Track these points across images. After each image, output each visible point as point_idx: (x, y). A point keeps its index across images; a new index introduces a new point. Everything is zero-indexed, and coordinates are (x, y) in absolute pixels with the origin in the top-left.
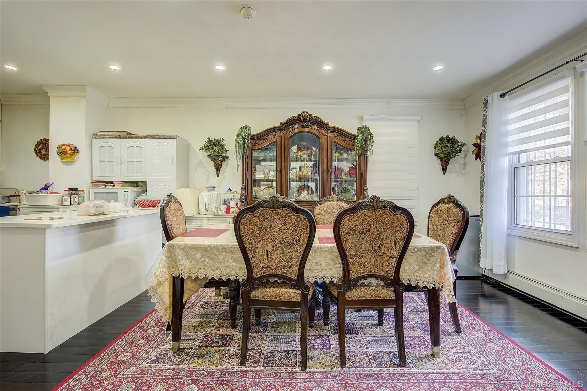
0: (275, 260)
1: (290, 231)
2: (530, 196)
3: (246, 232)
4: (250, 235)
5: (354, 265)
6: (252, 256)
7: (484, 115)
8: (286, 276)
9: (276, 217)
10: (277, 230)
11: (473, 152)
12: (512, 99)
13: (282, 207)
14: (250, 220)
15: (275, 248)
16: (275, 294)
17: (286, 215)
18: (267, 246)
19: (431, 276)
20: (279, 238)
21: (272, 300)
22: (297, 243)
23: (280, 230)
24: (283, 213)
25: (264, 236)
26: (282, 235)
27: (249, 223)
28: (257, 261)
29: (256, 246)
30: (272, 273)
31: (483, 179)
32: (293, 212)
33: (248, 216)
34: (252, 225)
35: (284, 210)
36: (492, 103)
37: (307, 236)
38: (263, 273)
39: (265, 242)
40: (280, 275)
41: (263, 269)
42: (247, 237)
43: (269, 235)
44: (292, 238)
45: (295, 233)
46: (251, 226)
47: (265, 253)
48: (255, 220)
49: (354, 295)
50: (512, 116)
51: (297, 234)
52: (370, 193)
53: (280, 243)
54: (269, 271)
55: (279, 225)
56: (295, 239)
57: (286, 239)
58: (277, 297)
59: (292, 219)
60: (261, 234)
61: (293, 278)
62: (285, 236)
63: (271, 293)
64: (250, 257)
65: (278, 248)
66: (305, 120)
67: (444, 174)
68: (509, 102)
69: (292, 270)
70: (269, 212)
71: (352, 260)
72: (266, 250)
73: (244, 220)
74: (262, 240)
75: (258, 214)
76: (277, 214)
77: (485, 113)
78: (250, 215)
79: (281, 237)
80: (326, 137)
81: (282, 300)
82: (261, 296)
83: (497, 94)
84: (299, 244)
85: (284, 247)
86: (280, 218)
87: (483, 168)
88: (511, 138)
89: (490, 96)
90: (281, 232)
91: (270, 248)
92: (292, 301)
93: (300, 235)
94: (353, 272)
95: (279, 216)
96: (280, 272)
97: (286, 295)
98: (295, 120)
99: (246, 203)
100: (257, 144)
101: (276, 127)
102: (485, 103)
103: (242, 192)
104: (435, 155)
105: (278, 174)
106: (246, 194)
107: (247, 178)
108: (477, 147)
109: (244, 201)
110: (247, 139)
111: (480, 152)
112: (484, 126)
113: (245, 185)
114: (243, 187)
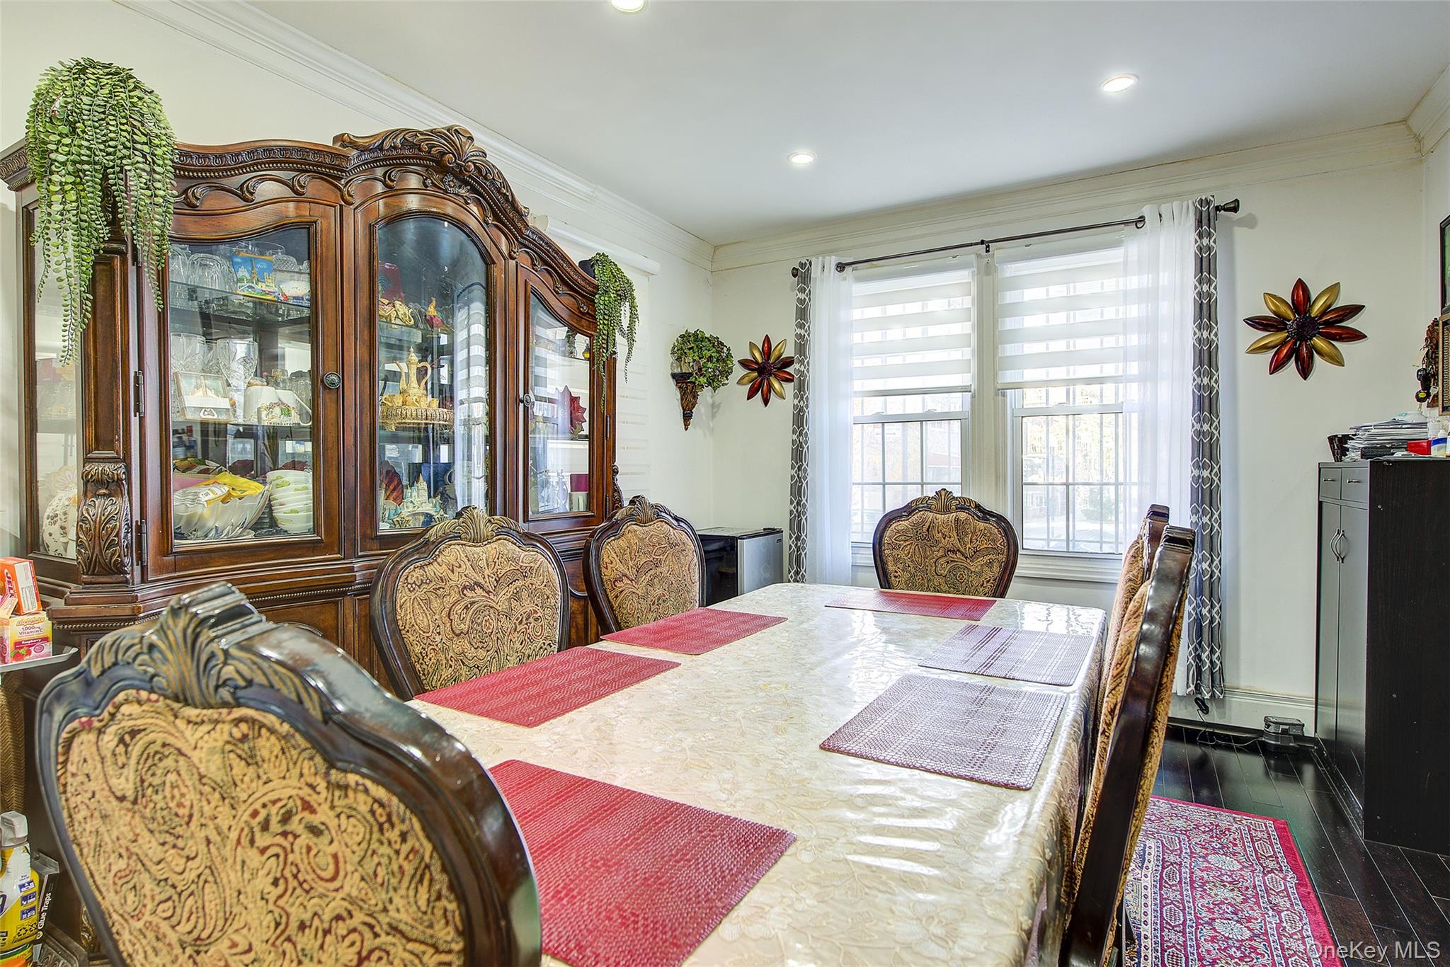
7: (801, 301)
11: (741, 382)
12: (859, 280)
31: (801, 446)
36: (821, 278)
50: (857, 314)
66: (458, 166)
67: (686, 429)
68: (854, 285)
77: (802, 296)
80: (512, 264)
83: (833, 260)
87: (799, 419)
89: (818, 262)
98: (420, 150)
99: (137, 570)
100: (194, 207)
101: (318, 151)
102: (802, 274)
103: (100, 507)
104: (674, 376)
105: (324, 400)
106: (137, 517)
107: (137, 409)
108: (753, 370)
109: (126, 560)
110: (160, 162)
111: (761, 382)
112: (801, 326)
113: (126, 459)
114: (109, 468)
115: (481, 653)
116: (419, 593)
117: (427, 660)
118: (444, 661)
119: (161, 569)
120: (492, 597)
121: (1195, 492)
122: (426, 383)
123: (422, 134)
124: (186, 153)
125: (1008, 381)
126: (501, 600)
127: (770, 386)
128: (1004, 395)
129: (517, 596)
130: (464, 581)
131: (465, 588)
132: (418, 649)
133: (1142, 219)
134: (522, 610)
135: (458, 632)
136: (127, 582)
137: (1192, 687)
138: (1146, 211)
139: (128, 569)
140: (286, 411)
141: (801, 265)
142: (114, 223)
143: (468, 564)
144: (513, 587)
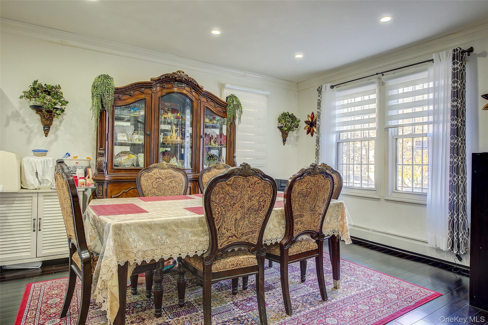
0: (241, 228)
1: (258, 198)
2: (348, 164)
3: (217, 201)
4: (221, 205)
5: (297, 224)
6: (220, 227)
7: (319, 100)
8: (248, 242)
9: (247, 185)
10: (246, 197)
11: (305, 129)
12: (339, 91)
13: (253, 175)
14: (222, 188)
15: (243, 216)
16: (235, 263)
17: (255, 183)
18: (236, 214)
19: (337, 226)
20: (247, 205)
21: (233, 269)
22: (262, 208)
23: (249, 197)
24: (253, 180)
25: (234, 204)
26: (251, 202)
27: (221, 192)
28: (224, 231)
29: (225, 215)
30: (235, 241)
31: (318, 150)
32: (261, 180)
33: (221, 185)
34: (224, 193)
35: (255, 178)
36: (325, 91)
37: (269, 202)
38: (228, 243)
39: (234, 211)
40: (243, 242)
41: (229, 238)
42: (218, 207)
43: (239, 203)
44: (258, 205)
45: (261, 200)
46: (223, 195)
47: (234, 221)
48: (227, 188)
49: (293, 251)
50: (338, 103)
51: (263, 200)
52: (239, 161)
53: (248, 210)
54: (234, 240)
55: (249, 192)
56: (261, 205)
57: (254, 205)
58: (237, 265)
59: (260, 186)
60: (232, 203)
61: (254, 243)
62: (253, 203)
63: (231, 262)
64: (217, 228)
65: (246, 215)
66: (180, 80)
67: (284, 145)
68: (337, 93)
69: (255, 236)
70: (241, 180)
71: (296, 220)
72: (234, 219)
73: (216, 189)
74: (232, 209)
75: (231, 182)
76: (248, 181)
77: (319, 98)
78: (223, 184)
79: (249, 204)
80: (199, 101)
81: (242, 267)
82: (223, 267)
83: (329, 85)
84: (263, 210)
85: (251, 213)
86: (250, 186)
87: (318, 141)
88: (338, 120)
89: (324, 86)
90: (250, 199)
91: (238, 217)
92: (251, 266)
93: (265, 201)
94: (295, 230)
95: (249, 183)
96: (243, 239)
97: (245, 261)
98: (170, 78)
99: (106, 171)
100: (120, 99)
101: (146, 83)
102: (319, 90)
103: (100, 159)
104: (278, 127)
105: (146, 138)
106: (106, 161)
107: (107, 140)
108: (308, 124)
109: (104, 169)
110: (111, 92)
111: (311, 128)
112: (319, 108)
113: (105, 150)
114: (102, 151)
115: (159, 193)
116: (146, 178)
117: (146, 192)
118: (150, 193)
119: (111, 172)
120: (164, 181)
121: (452, 168)
122: (178, 133)
123: (170, 74)
124: (117, 89)
125: (389, 125)
126: (167, 182)
127: (313, 131)
128: (388, 130)
129: (171, 182)
130: (157, 177)
131: (157, 178)
132: (144, 190)
133: (433, 60)
134: (172, 185)
135: (154, 187)
136: (104, 173)
137: (450, 248)
138: (434, 57)
139: (104, 171)
140: (139, 140)
141: (319, 87)
142: (102, 105)
143: (159, 173)
144: (170, 180)
